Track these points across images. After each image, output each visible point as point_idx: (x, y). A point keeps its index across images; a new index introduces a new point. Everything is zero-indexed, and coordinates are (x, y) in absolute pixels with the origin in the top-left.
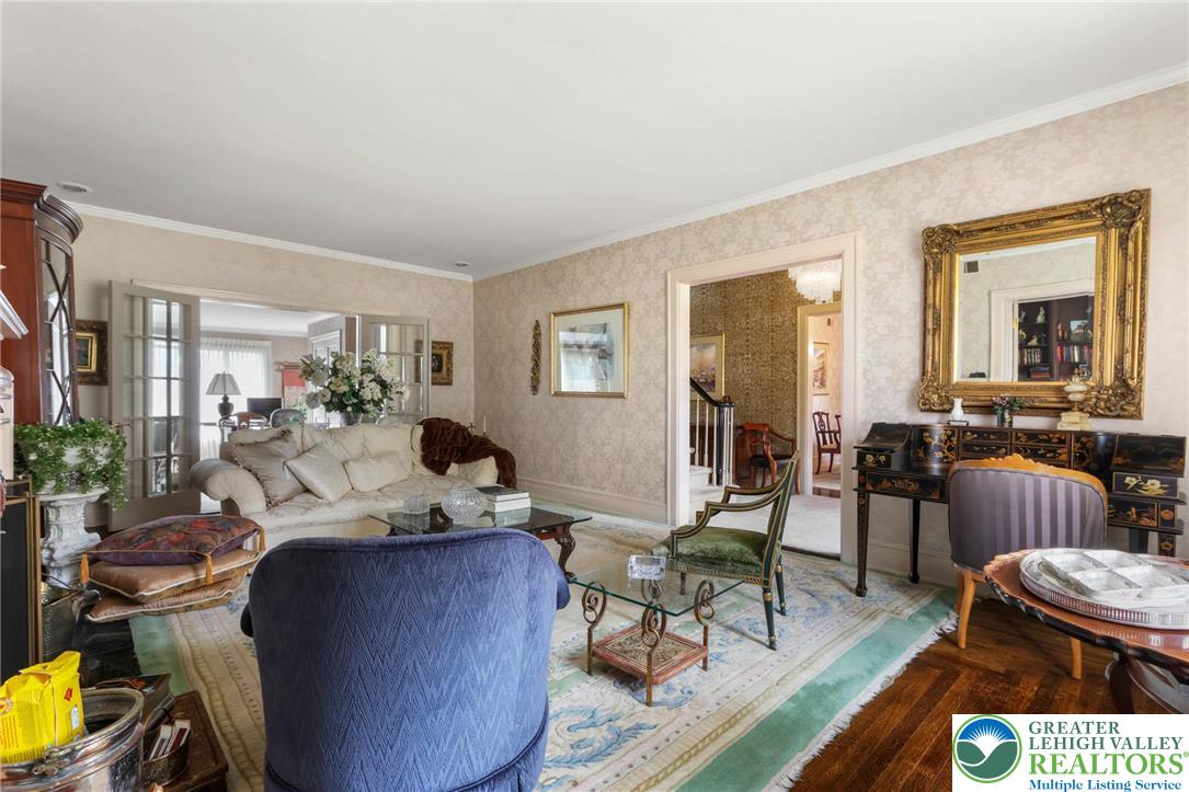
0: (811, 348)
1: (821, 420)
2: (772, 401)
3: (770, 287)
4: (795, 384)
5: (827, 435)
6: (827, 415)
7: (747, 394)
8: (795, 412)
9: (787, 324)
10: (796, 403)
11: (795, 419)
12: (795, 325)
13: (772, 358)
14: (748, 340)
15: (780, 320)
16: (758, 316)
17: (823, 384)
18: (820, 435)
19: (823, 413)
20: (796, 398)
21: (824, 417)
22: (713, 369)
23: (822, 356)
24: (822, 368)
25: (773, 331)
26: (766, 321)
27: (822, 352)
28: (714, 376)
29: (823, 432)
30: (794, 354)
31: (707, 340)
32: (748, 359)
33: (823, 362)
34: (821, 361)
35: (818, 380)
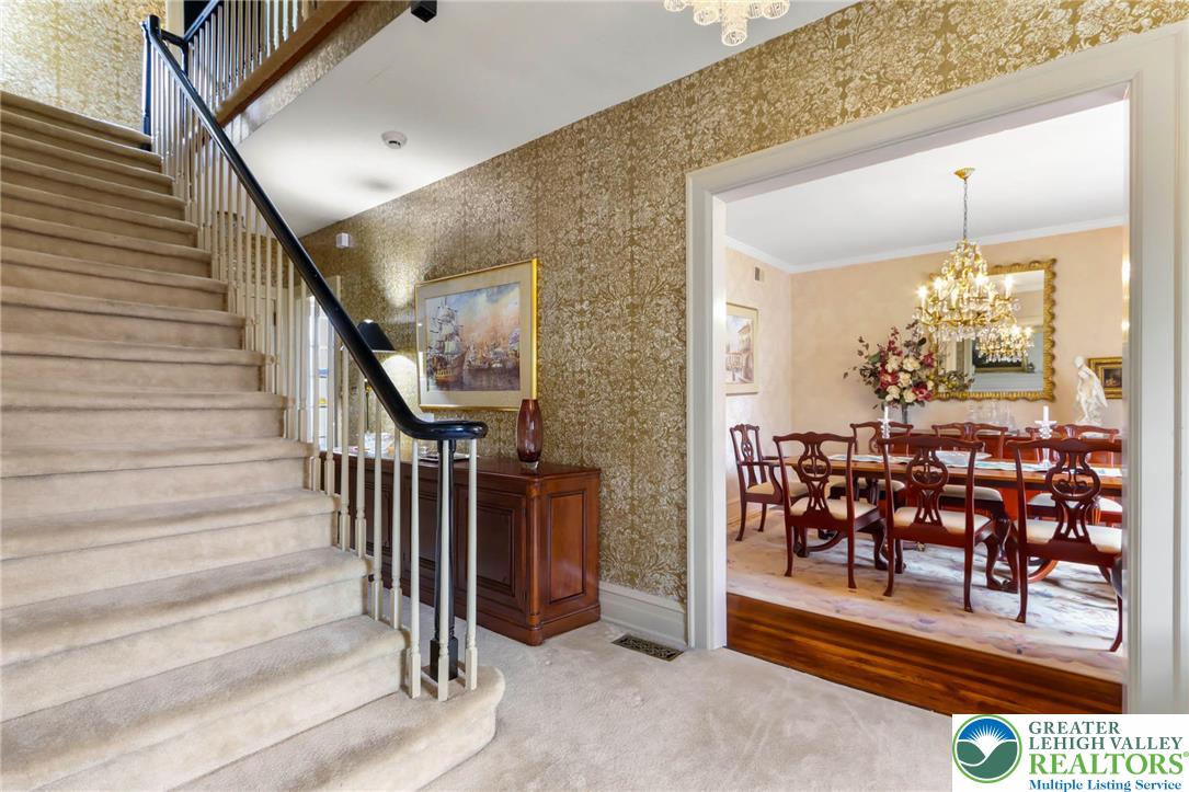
0: (720, 312)
1: (746, 440)
2: (633, 413)
3: (626, 139)
4: (683, 368)
5: (757, 469)
6: (756, 429)
7: (581, 394)
8: (683, 439)
9: (663, 221)
10: (685, 415)
11: (684, 455)
12: (681, 222)
13: (632, 307)
14: (581, 270)
15: (648, 213)
16: (603, 210)
17: (748, 376)
18: (745, 469)
19: (749, 427)
20: (684, 405)
21: (751, 434)
22: (516, 340)
23: (747, 328)
24: (747, 350)
25: (632, 242)
26: (619, 223)
27: (745, 322)
28: (517, 355)
29: (750, 465)
30: (680, 293)
31: (504, 276)
32: (582, 313)
33: (749, 340)
34: (745, 337)
35: (737, 370)
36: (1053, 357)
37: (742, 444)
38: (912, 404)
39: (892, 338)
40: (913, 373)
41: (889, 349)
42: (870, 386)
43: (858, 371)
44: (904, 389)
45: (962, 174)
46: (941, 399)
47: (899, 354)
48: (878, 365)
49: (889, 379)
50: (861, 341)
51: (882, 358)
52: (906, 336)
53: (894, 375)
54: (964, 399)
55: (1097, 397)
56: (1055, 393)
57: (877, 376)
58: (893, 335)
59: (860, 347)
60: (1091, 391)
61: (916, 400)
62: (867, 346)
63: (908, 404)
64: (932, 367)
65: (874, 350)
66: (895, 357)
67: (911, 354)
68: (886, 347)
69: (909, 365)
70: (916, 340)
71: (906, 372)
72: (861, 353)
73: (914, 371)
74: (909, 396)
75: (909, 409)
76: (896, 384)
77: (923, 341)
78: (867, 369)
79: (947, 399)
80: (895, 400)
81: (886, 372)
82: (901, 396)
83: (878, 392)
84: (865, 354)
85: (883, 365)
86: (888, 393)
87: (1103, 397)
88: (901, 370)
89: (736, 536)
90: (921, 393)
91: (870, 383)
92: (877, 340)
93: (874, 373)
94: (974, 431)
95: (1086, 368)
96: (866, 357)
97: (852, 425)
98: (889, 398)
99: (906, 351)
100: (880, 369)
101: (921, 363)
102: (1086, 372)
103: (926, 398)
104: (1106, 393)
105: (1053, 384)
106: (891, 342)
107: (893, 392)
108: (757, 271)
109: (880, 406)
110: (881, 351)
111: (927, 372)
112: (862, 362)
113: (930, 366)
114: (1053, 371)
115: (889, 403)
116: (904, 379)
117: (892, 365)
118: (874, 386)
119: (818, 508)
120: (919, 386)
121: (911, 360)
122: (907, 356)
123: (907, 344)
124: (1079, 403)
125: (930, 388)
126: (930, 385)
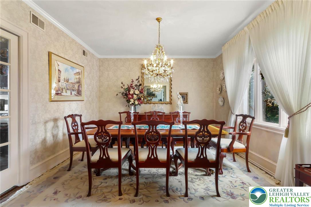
1: (74, 122)
6: (80, 116)
17: (79, 93)
18: (73, 136)
19: (76, 115)
21: (77, 119)
23: (78, 73)
24: (78, 82)
33: (80, 78)
34: (78, 77)
35: (73, 90)
36: (171, 92)
37: (72, 123)
38: (137, 105)
39: (132, 83)
40: (137, 95)
41: (131, 87)
42: (125, 99)
43: (121, 94)
44: (135, 100)
45: (158, 20)
46: (145, 103)
47: (134, 89)
48: (127, 92)
49: (131, 96)
50: (122, 83)
51: (129, 89)
52: (136, 83)
53: (132, 95)
54: (151, 103)
55: (182, 103)
56: (172, 102)
57: (127, 95)
58: (132, 82)
59: (122, 85)
60: (181, 102)
61: (138, 104)
62: (124, 85)
63: (136, 105)
64: (143, 93)
65: (126, 87)
66: (132, 89)
67: (137, 89)
68: (130, 85)
69: (136, 92)
70: (138, 84)
71: (136, 94)
72: (122, 88)
73: (138, 94)
74: (137, 103)
75: (136, 106)
76: (133, 98)
77: (140, 85)
78: (124, 93)
79: (146, 104)
80: (132, 104)
81: (130, 94)
82: (134, 102)
83: (127, 101)
84: (123, 88)
85: (129, 92)
86: (130, 101)
87: (183, 103)
88: (134, 94)
89: (67, 169)
90: (140, 101)
91: (125, 98)
92: (127, 83)
93: (126, 95)
94: (156, 114)
95: (180, 95)
96: (124, 89)
97: (119, 113)
98: (131, 103)
99: (135, 88)
100: (128, 93)
101: (140, 92)
102: (180, 96)
103: (141, 103)
104: (183, 102)
105: (171, 99)
106: (132, 84)
107: (132, 101)
108: (84, 52)
109: (128, 106)
110: (128, 87)
111: (141, 95)
112: (122, 90)
113: (142, 93)
114: (171, 96)
115: (131, 105)
116: (135, 96)
117: (132, 92)
118: (126, 99)
119: (104, 157)
120: (139, 99)
121: (137, 90)
122: (136, 89)
123: (136, 86)
124: (178, 105)
125: (142, 100)
126: (142, 99)
